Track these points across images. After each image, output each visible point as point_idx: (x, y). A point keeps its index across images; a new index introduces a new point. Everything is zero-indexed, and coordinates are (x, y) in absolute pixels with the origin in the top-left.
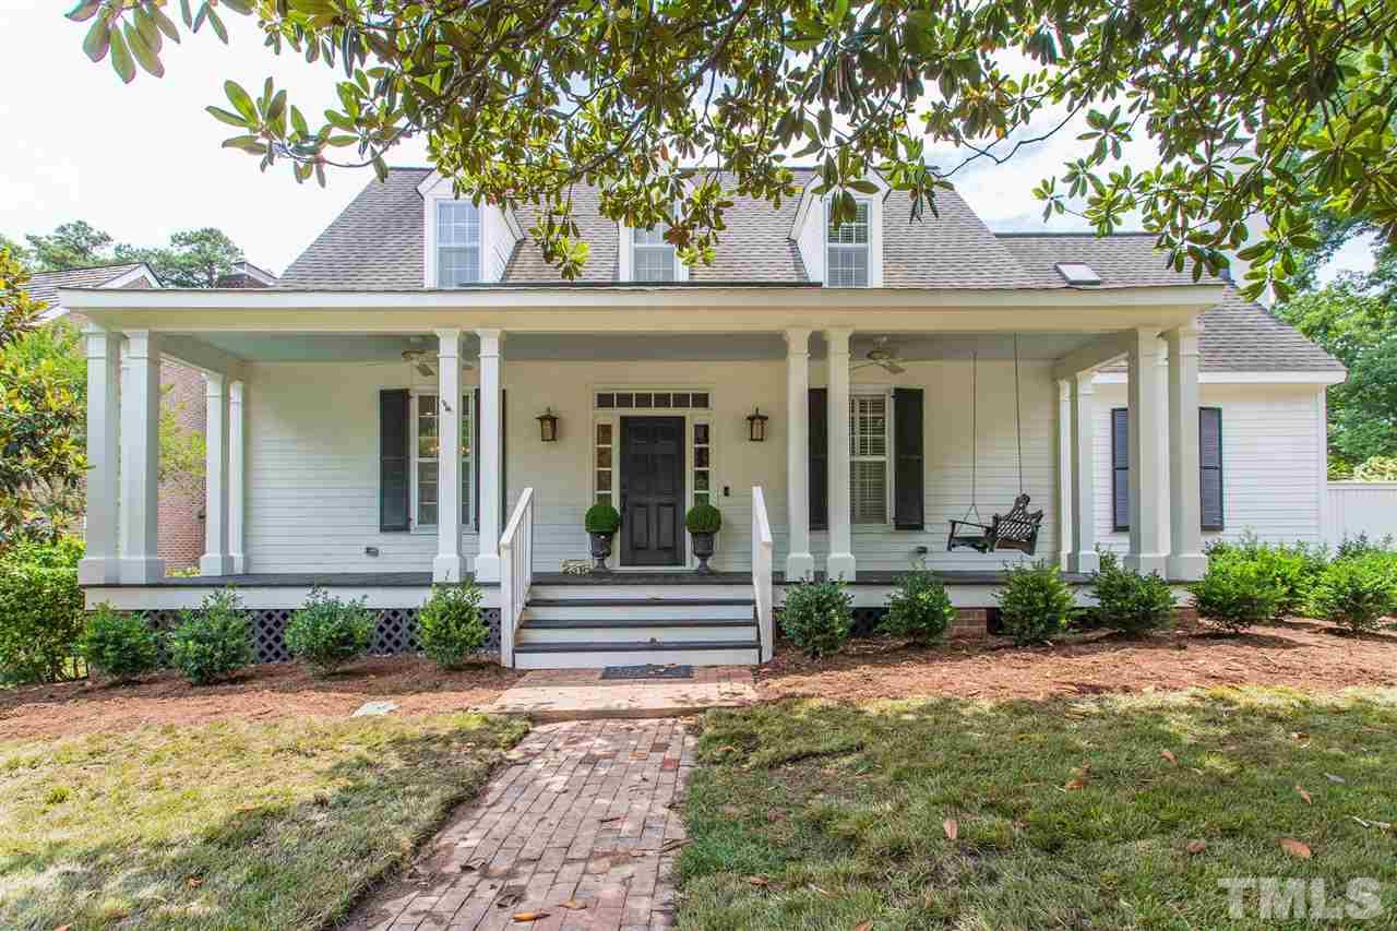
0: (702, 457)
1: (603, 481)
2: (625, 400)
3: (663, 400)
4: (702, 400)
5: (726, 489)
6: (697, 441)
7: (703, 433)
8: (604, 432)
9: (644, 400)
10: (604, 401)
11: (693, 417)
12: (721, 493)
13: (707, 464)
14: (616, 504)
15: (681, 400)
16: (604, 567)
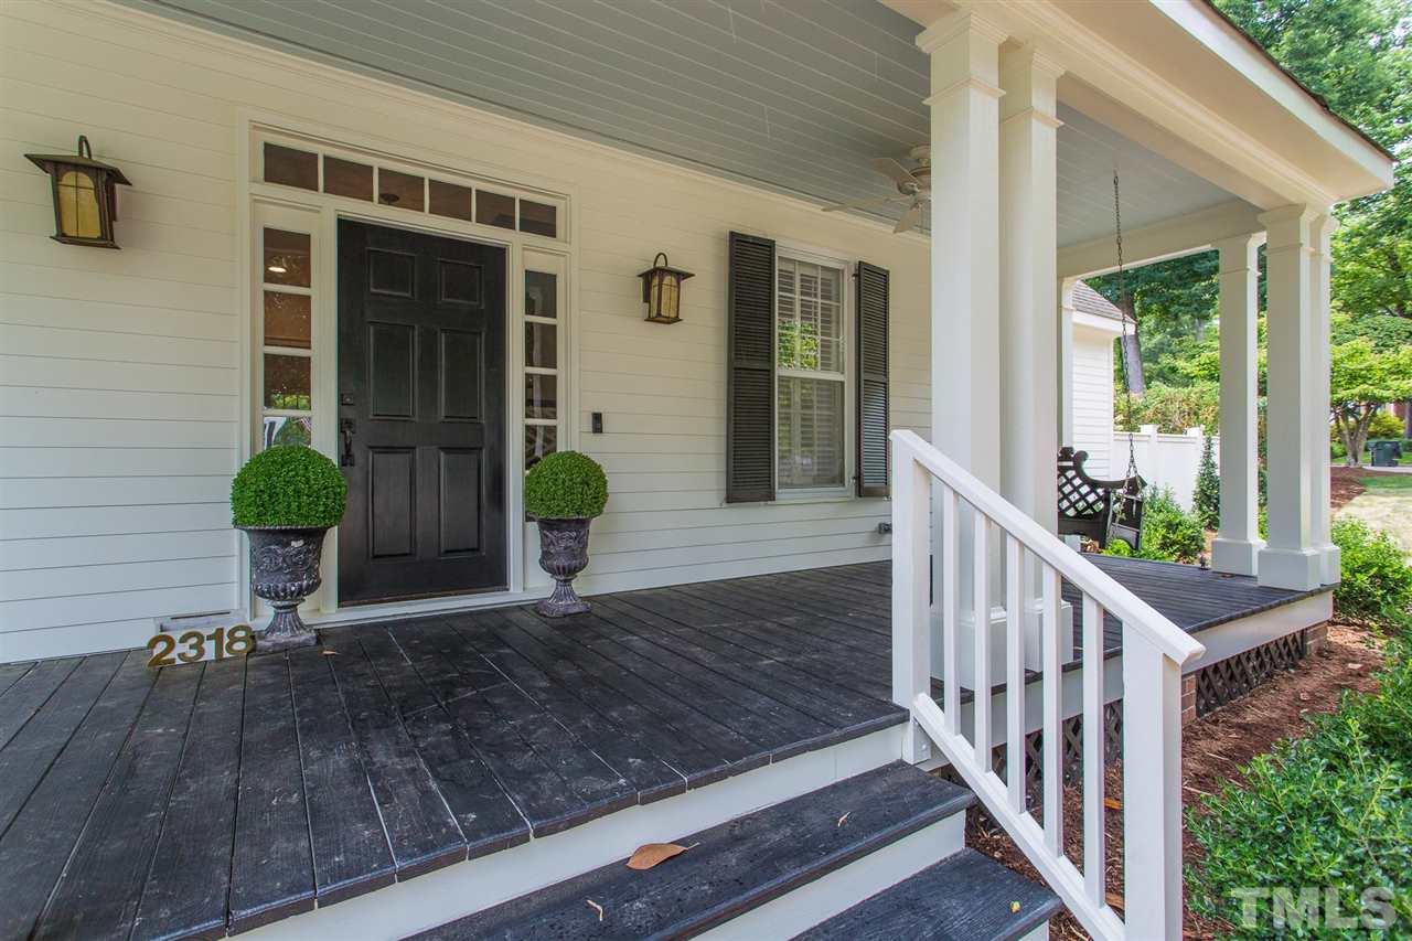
0: (542, 345)
1: (285, 378)
2: (347, 177)
3: (451, 199)
4: (541, 220)
5: (597, 418)
6: (530, 308)
7: (543, 289)
8: (285, 248)
9: (400, 189)
10: (286, 166)
11: (523, 253)
12: (588, 425)
13: (550, 360)
14: (324, 440)
15: (497, 210)
16: (299, 625)
